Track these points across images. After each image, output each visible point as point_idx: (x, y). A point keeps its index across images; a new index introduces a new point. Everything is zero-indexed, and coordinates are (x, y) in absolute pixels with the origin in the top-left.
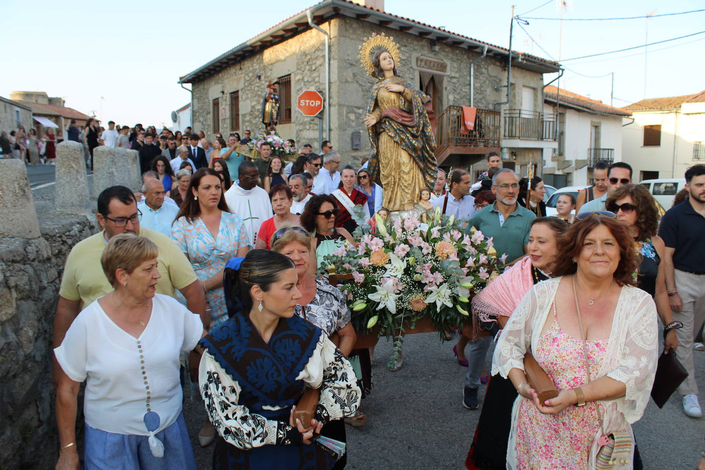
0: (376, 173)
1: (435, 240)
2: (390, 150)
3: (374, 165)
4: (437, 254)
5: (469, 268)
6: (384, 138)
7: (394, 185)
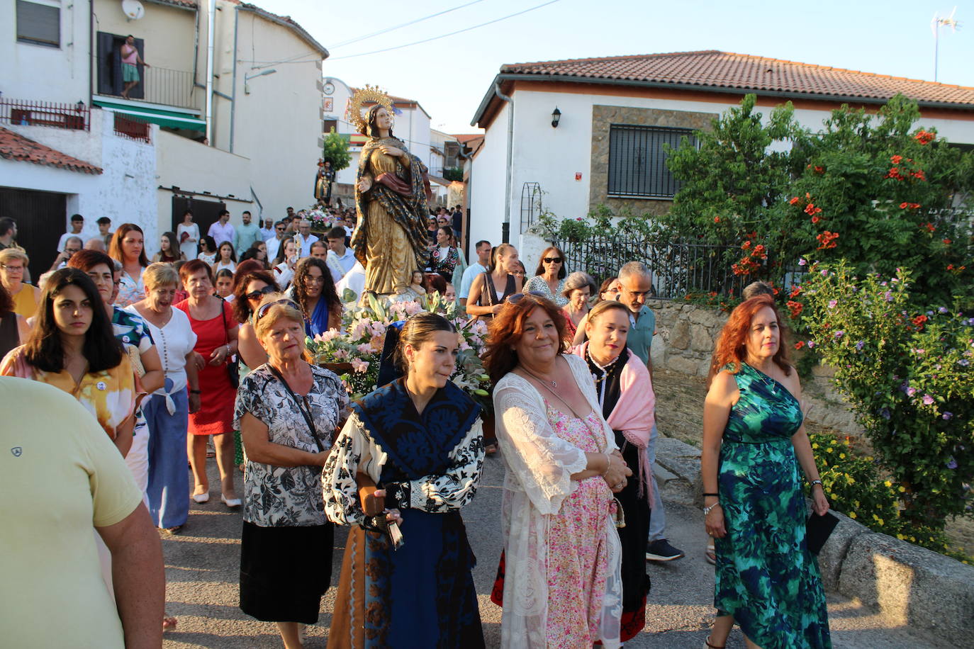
0: (360, 248)
2: (382, 223)
3: (360, 238)
7: (384, 263)
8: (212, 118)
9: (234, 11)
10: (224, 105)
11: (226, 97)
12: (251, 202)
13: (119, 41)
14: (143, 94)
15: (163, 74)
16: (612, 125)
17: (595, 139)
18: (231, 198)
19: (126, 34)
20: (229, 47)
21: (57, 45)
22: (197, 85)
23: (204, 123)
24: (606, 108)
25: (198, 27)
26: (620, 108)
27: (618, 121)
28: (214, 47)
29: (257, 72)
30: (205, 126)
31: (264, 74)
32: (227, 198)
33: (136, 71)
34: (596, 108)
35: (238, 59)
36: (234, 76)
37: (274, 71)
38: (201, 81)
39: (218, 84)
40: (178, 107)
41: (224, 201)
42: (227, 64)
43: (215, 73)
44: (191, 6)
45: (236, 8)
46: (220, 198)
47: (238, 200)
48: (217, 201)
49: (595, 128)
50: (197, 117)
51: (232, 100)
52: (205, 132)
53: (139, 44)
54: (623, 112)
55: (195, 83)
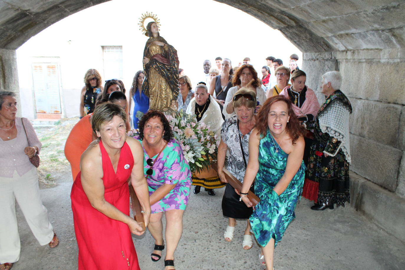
0: (146, 90)
1: (183, 128)
2: (156, 78)
3: (146, 85)
4: (185, 135)
5: (202, 142)
6: (152, 71)
7: (157, 96)
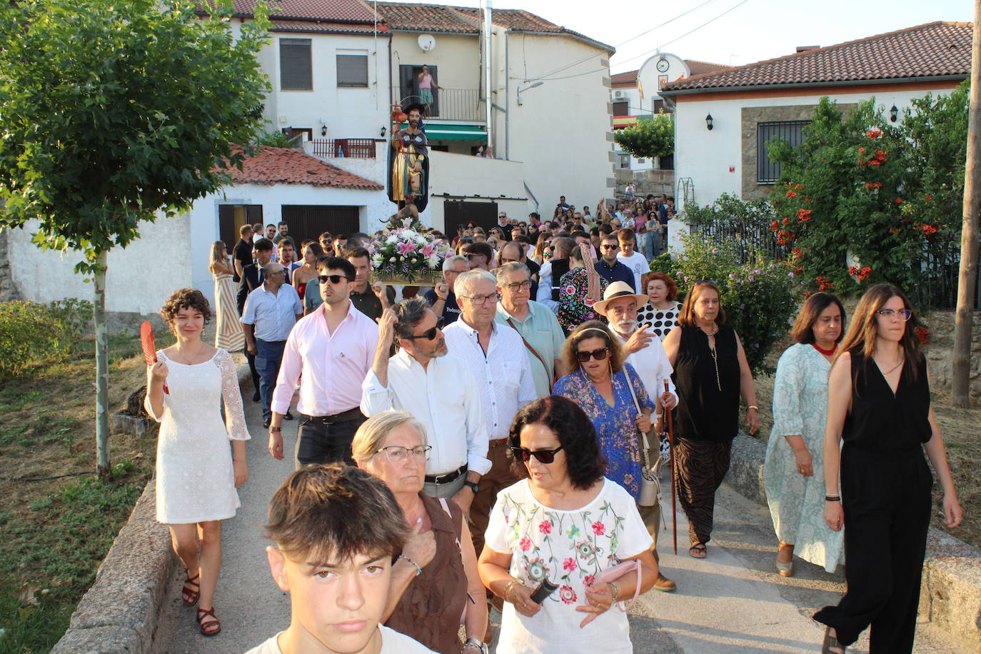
8: (492, 128)
9: (504, 35)
10: (501, 116)
11: (502, 110)
12: (526, 199)
13: (417, 70)
14: (438, 112)
15: (452, 94)
16: (758, 123)
17: (744, 136)
18: (503, 197)
19: (422, 64)
20: (502, 66)
21: (365, 85)
22: (481, 99)
23: (485, 133)
24: (753, 109)
25: (481, 49)
26: (765, 108)
27: (764, 119)
28: (491, 68)
29: (528, 85)
30: (486, 136)
31: (532, 87)
32: (499, 198)
33: (430, 94)
34: (744, 110)
35: (509, 76)
36: (507, 92)
37: (542, 83)
38: (483, 97)
39: (496, 99)
40: (466, 121)
41: (496, 201)
42: (502, 82)
43: (493, 89)
44: (474, 32)
45: (506, 33)
46: (492, 199)
47: (511, 199)
48: (489, 201)
49: (744, 127)
50: (482, 128)
51: (506, 112)
52: (487, 140)
53: (433, 71)
54: (768, 111)
55: (480, 98)
